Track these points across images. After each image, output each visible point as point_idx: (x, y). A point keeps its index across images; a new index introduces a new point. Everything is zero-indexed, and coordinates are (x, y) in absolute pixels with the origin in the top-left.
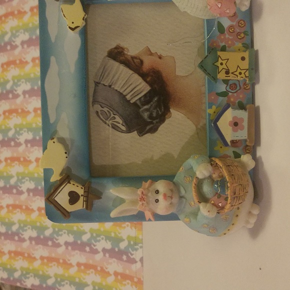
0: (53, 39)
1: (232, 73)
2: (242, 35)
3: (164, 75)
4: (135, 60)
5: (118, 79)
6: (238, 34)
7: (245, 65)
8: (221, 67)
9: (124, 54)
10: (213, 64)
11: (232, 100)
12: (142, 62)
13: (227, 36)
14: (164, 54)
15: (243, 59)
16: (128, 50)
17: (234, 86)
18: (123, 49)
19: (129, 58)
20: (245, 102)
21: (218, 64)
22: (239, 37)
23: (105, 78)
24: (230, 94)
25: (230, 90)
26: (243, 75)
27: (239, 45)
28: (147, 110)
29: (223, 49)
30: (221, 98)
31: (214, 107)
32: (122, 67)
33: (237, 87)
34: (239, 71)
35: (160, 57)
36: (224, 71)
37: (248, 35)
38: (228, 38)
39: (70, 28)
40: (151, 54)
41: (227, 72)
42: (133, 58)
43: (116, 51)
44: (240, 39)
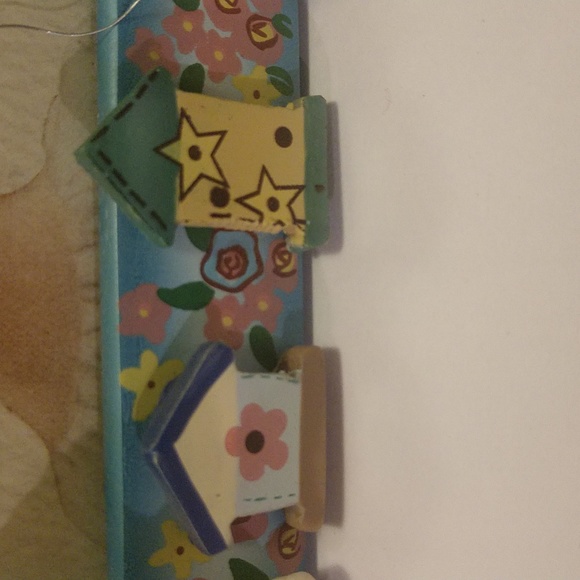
1: (240, 201)
2: (269, 31)
6: (254, 23)
7: (291, 166)
8: (191, 170)
10: (157, 150)
11: (227, 322)
13: (208, 25)
17: (233, 259)
21: (179, 151)
22: (257, 38)
24: (219, 295)
25: (218, 278)
26: (283, 213)
27: (254, 72)
29: (193, 81)
30: (179, 317)
31: (149, 360)
33: (246, 262)
34: (267, 191)
36: (205, 187)
37: (289, 34)
41: (220, 196)
44: (262, 46)
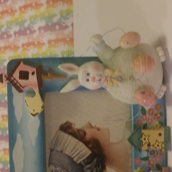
0: (19, 121)
2: (159, 115)
3: (101, 142)
4: (80, 132)
5: (68, 146)
6: (156, 115)
7: (162, 139)
9: (72, 128)
10: (139, 139)
11: (152, 162)
12: (85, 133)
13: (148, 116)
14: (101, 127)
15: (160, 135)
16: (75, 125)
17: (153, 153)
18: (71, 124)
19: (76, 131)
20: (160, 164)
21: (142, 139)
22: (156, 117)
23: (58, 146)
24: (150, 159)
25: (150, 156)
26: (160, 147)
27: (156, 123)
28: (89, 168)
30: (143, 162)
31: (139, 169)
32: (70, 138)
33: (155, 153)
35: (98, 129)
37: (162, 115)
38: (149, 118)
39: (32, 114)
40: (92, 127)
41: (149, 145)
42: (78, 130)
43: (66, 125)
44: (157, 118)
